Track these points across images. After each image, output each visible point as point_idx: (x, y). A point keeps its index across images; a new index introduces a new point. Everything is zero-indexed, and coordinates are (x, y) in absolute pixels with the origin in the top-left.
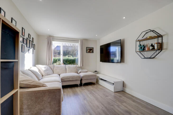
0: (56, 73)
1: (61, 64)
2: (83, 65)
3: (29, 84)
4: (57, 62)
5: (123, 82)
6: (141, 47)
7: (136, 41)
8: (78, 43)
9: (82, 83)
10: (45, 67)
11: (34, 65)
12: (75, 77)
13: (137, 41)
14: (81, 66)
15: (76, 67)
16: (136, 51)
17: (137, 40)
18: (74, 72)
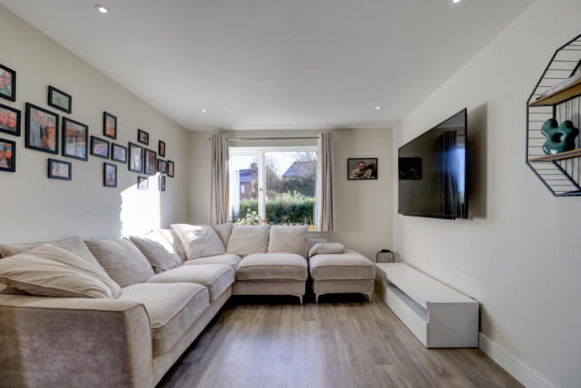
0: (233, 253)
1: (260, 222)
2: (331, 227)
3: (37, 284)
4: (248, 215)
5: (481, 309)
6: (554, 131)
7: (528, 106)
8: (316, 144)
9: (314, 295)
10: (198, 231)
11: (166, 226)
12: (284, 268)
13: (533, 105)
14: (326, 229)
15: (305, 231)
16: (530, 158)
17: (533, 100)
18: (292, 252)
